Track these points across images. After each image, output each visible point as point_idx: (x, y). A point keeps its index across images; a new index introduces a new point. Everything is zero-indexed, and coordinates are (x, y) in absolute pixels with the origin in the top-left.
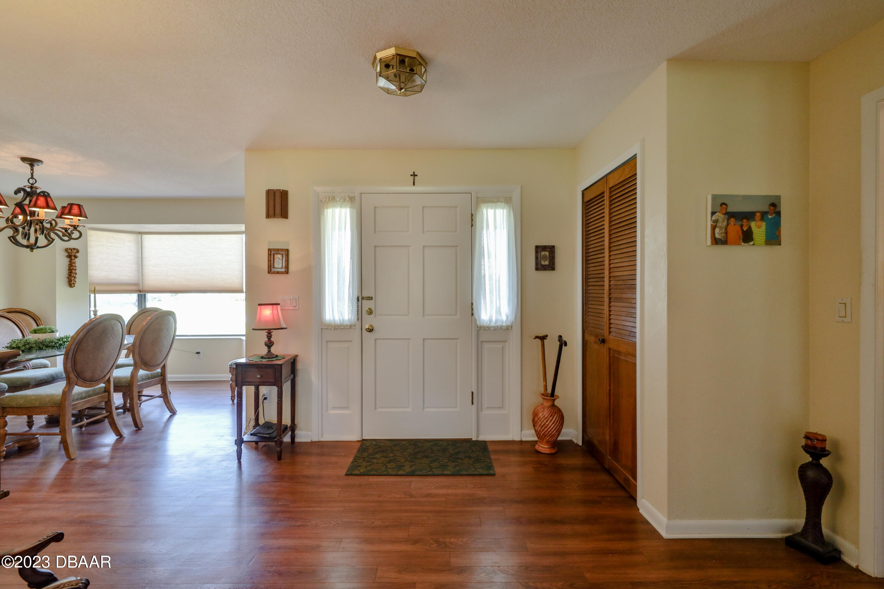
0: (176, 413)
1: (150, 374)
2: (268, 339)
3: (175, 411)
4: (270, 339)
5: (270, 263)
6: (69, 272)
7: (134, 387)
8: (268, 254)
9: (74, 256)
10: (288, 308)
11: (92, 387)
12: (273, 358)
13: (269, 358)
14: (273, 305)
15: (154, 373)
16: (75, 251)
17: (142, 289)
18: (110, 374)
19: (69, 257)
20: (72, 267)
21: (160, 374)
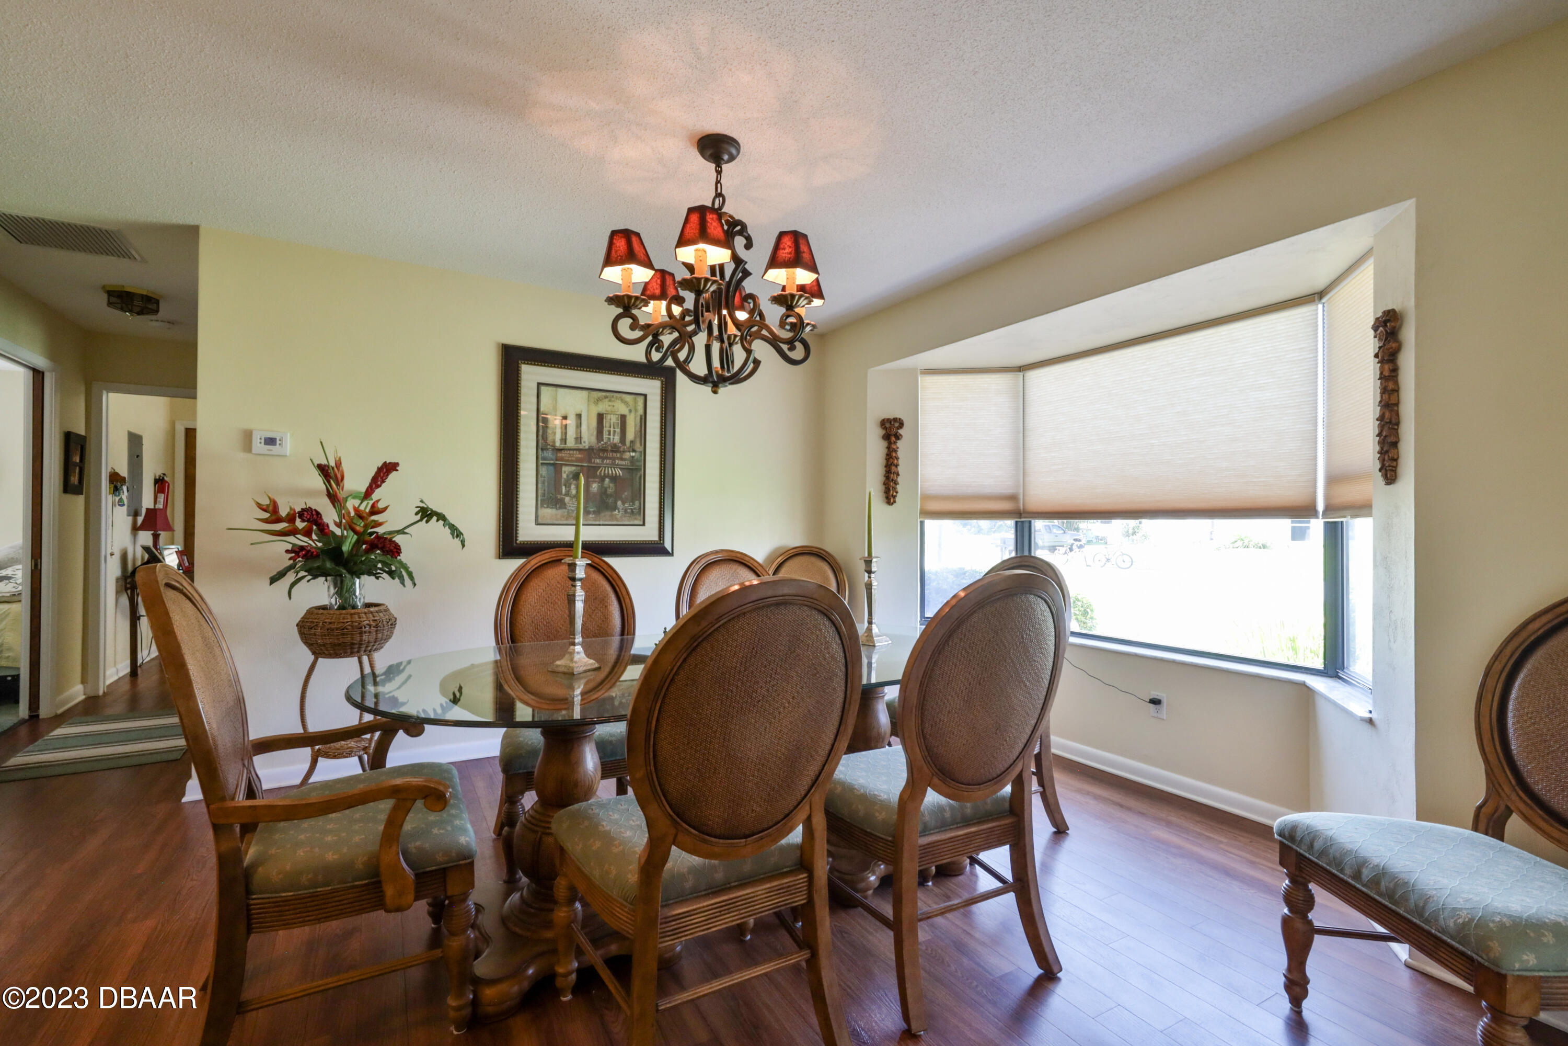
0: (1061, 971)
3: (1055, 968)
6: (886, 471)
7: (906, 855)
9: (894, 435)
11: (733, 856)
15: (984, 805)
16: (897, 425)
17: (1024, 509)
18: (808, 808)
19: (887, 437)
20: (891, 460)
21: (1007, 805)
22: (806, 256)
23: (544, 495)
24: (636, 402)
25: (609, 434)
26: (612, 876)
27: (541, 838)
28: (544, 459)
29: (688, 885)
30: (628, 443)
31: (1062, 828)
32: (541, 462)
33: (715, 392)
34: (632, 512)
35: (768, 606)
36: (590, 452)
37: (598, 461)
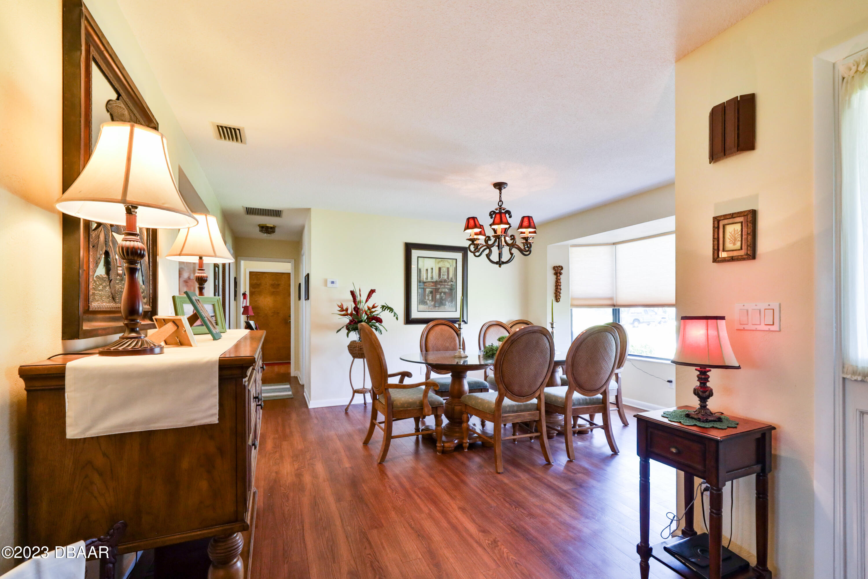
0: (618, 454)
1: (588, 399)
2: (701, 383)
3: (617, 451)
4: (705, 384)
5: (716, 242)
6: (556, 288)
7: (568, 411)
8: (714, 227)
9: (559, 273)
10: (754, 328)
11: (520, 402)
12: (707, 421)
13: (699, 420)
14: (717, 319)
15: (593, 399)
16: (560, 268)
17: (616, 303)
18: (539, 391)
19: (556, 274)
20: (558, 283)
21: (601, 401)
22: (532, 224)
23: (420, 300)
24: (453, 262)
25: (443, 275)
26: (486, 407)
27: (454, 407)
28: (420, 286)
29: (508, 409)
30: (450, 279)
31: (626, 424)
32: (419, 287)
33: (500, 267)
34: (452, 306)
35: (531, 333)
36: (436, 283)
37: (439, 286)
